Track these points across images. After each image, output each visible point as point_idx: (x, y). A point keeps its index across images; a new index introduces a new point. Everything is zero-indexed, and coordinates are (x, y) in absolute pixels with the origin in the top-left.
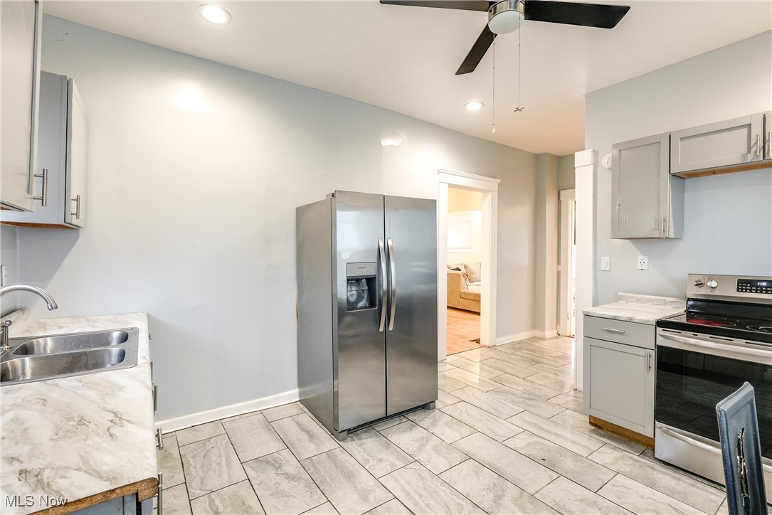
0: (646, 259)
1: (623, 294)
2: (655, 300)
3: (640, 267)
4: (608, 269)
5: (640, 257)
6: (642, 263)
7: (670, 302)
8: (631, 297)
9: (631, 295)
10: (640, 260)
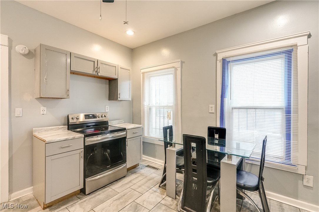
0: (45, 109)
1: (36, 129)
2: (54, 129)
3: (42, 113)
4: (21, 115)
5: (42, 108)
6: (44, 110)
7: (61, 128)
8: (41, 130)
9: (41, 128)
10: (42, 109)
